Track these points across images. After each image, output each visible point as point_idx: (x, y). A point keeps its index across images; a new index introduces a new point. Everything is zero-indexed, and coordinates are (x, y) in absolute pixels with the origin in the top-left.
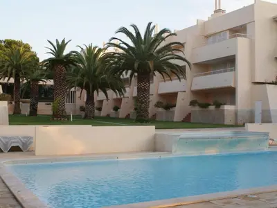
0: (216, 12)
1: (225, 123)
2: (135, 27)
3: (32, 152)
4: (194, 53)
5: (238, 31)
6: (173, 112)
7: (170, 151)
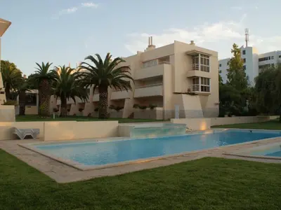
0: (149, 46)
1: (157, 119)
2: (98, 56)
3: (42, 139)
4: (136, 73)
5: (165, 60)
6: (122, 112)
7: (129, 136)
